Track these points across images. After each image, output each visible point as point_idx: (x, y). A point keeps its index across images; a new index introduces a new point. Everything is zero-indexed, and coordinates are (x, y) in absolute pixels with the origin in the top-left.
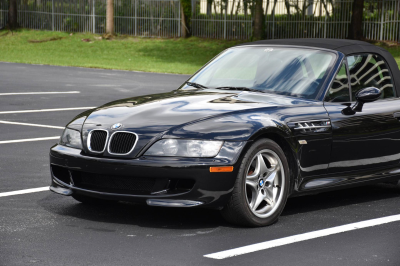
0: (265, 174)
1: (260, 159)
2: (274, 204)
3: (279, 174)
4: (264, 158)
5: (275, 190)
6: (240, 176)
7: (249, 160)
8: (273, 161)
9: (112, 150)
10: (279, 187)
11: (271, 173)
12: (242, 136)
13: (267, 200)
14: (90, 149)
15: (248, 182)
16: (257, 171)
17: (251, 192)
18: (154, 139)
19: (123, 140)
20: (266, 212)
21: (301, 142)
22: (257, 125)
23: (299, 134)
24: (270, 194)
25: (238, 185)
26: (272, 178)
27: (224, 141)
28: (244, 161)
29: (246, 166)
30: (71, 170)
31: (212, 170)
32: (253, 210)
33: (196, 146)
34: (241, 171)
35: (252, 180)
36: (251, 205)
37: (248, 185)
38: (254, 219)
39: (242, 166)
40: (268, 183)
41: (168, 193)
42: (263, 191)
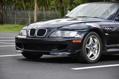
0: (93, 45)
1: (91, 39)
2: (96, 56)
3: (98, 45)
4: (93, 39)
5: (96, 51)
6: (84, 44)
7: (87, 39)
8: (95, 40)
9: (38, 35)
10: (98, 50)
11: (95, 44)
12: (84, 30)
13: (94, 54)
14: (30, 35)
15: (86, 47)
16: (90, 43)
17: (88, 51)
18: (52, 31)
19: (41, 31)
20: (93, 59)
21: (106, 34)
22: (90, 27)
23: (105, 31)
24: (95, 52)
25: (83, 48)
26: (95, 46)
27: (78, 31)
28: (85, 39)
29: (86, 41)
30: (23, 43)
31: (74, 41)
32: (89, 57)
33: (68, 34)
34: (84, 42)
35: (88, 46)
36: (88, 55)
37: (86, 48)
38: (89, 60)
39: (85, 41)
40: (94, 48)
41: (58, 50)
42: (92, 51)
